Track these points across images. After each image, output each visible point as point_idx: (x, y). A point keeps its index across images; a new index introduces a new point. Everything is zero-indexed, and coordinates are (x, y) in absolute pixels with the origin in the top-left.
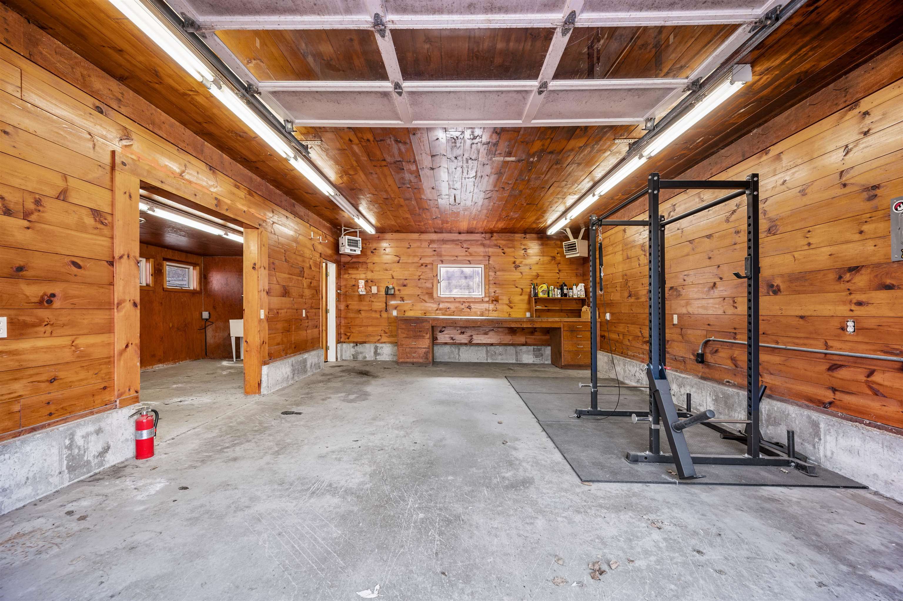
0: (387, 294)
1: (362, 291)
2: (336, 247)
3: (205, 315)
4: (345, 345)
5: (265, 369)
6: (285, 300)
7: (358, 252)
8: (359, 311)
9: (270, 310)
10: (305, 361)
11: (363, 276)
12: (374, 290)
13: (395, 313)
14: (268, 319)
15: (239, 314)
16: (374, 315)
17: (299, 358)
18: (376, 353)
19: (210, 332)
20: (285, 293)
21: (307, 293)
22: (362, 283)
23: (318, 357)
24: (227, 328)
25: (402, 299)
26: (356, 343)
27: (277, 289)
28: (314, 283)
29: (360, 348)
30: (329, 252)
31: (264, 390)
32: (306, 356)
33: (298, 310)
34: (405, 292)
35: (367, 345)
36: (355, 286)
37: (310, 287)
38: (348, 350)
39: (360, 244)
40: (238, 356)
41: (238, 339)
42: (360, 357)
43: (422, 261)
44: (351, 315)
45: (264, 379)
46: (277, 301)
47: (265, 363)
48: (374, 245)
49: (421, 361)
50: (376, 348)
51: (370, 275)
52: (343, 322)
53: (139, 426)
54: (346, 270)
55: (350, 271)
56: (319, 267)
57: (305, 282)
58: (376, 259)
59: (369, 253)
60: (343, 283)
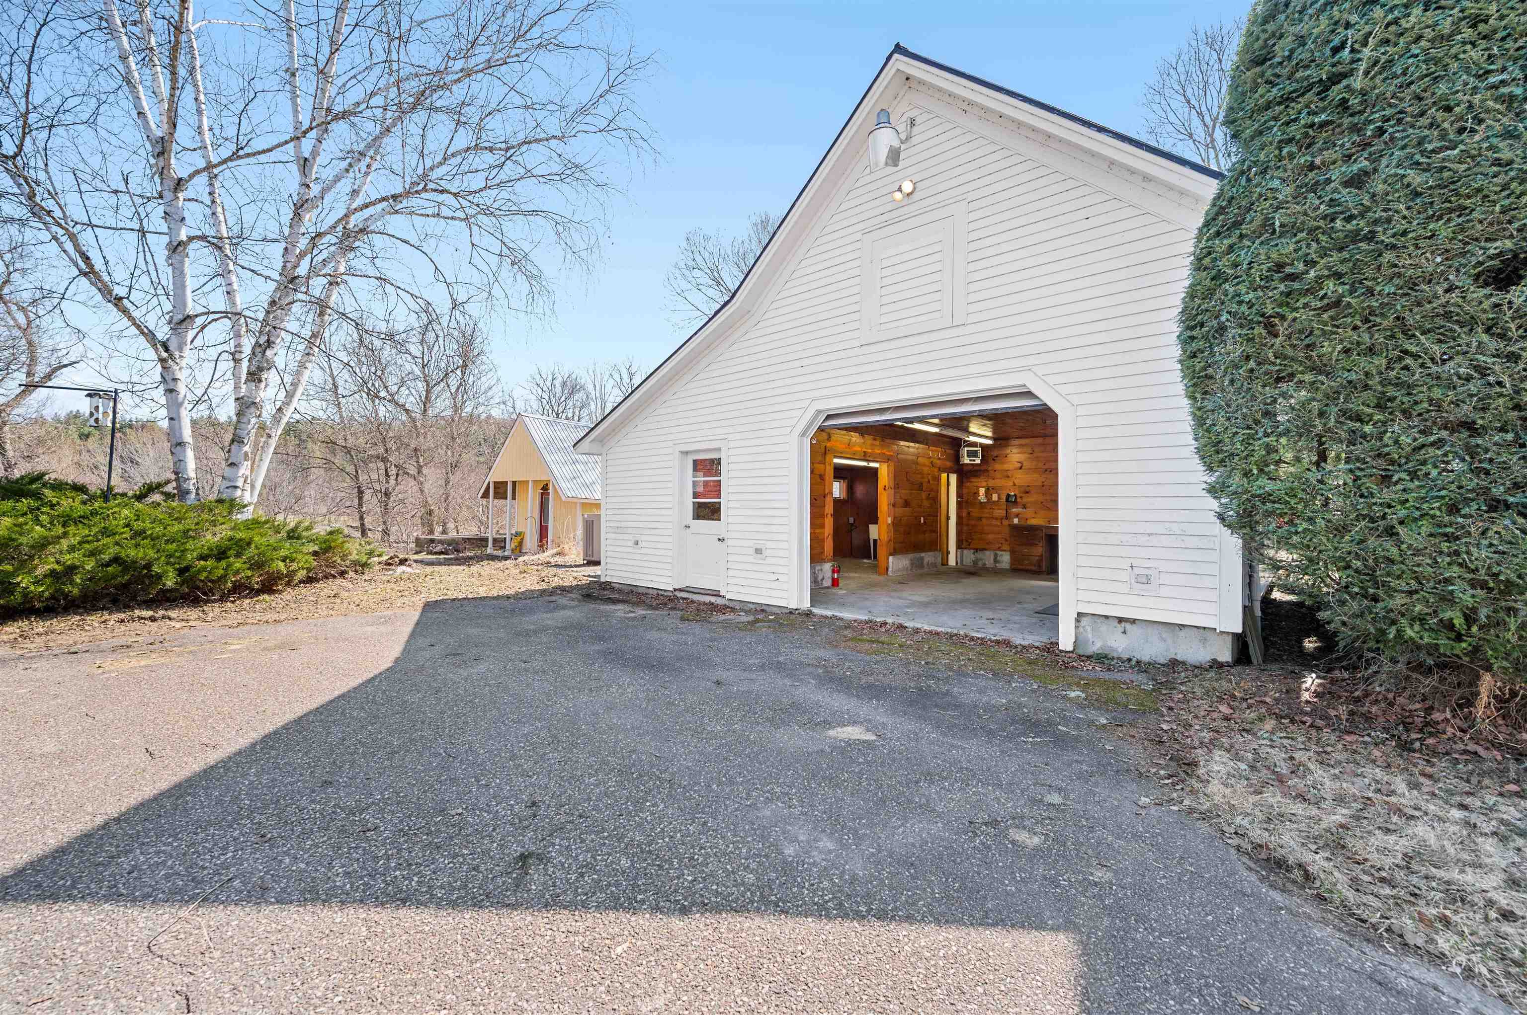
0: (1007, 500)
1: (982, 497)
2: (957, 457)
3: (851, 520)
4: (965, 552)
5: (891, 558)
6: (907, 509)
7: (978, 461)
8: (980, 519)
9: (895, 518)
10: (922, 559)
11: (984, 484)
12: (995, 497)
13: (1016, 521)
14: (893, 523)
15: (875, 521)
16: (994, 522)
17: (917, 555)
18: (996, 561)
19: (854, 534)
20: (907, 504)
21: (926, 503)
22: (982, 491)
23: (936, 558)
24: (867, 531)
25: (1024, 507)
26: (977, 550)
27: (900, 502)
28: (933, 494)
29: (980, 555)
30: (949, 464)
31: (890, 573)
32: (923, 555)
33: (917, 518)
34: (1027, 499)
35: (987, 553)
36: (976, 494)
37: (928, 498)
38: (969, 556)
39: (980, 455)
40: (875, 557)
41: (875, 541)
42: (980, 564)
43: (1046, 467)
44: (973, 522)
45: (890, 565)
46: (900, 511)
47: (891, 554)
48: (995, 453)
49: (1033, 568)
50: (996, 555)
51: (991, 483)
52: (965, 528)
53: (833, 571)
54: (968, 478)
55: (973, 480)
56: (938, 479)
57: (924, 495)
58: (998, 466)
59: (990, 460)
60: (965, 491)
